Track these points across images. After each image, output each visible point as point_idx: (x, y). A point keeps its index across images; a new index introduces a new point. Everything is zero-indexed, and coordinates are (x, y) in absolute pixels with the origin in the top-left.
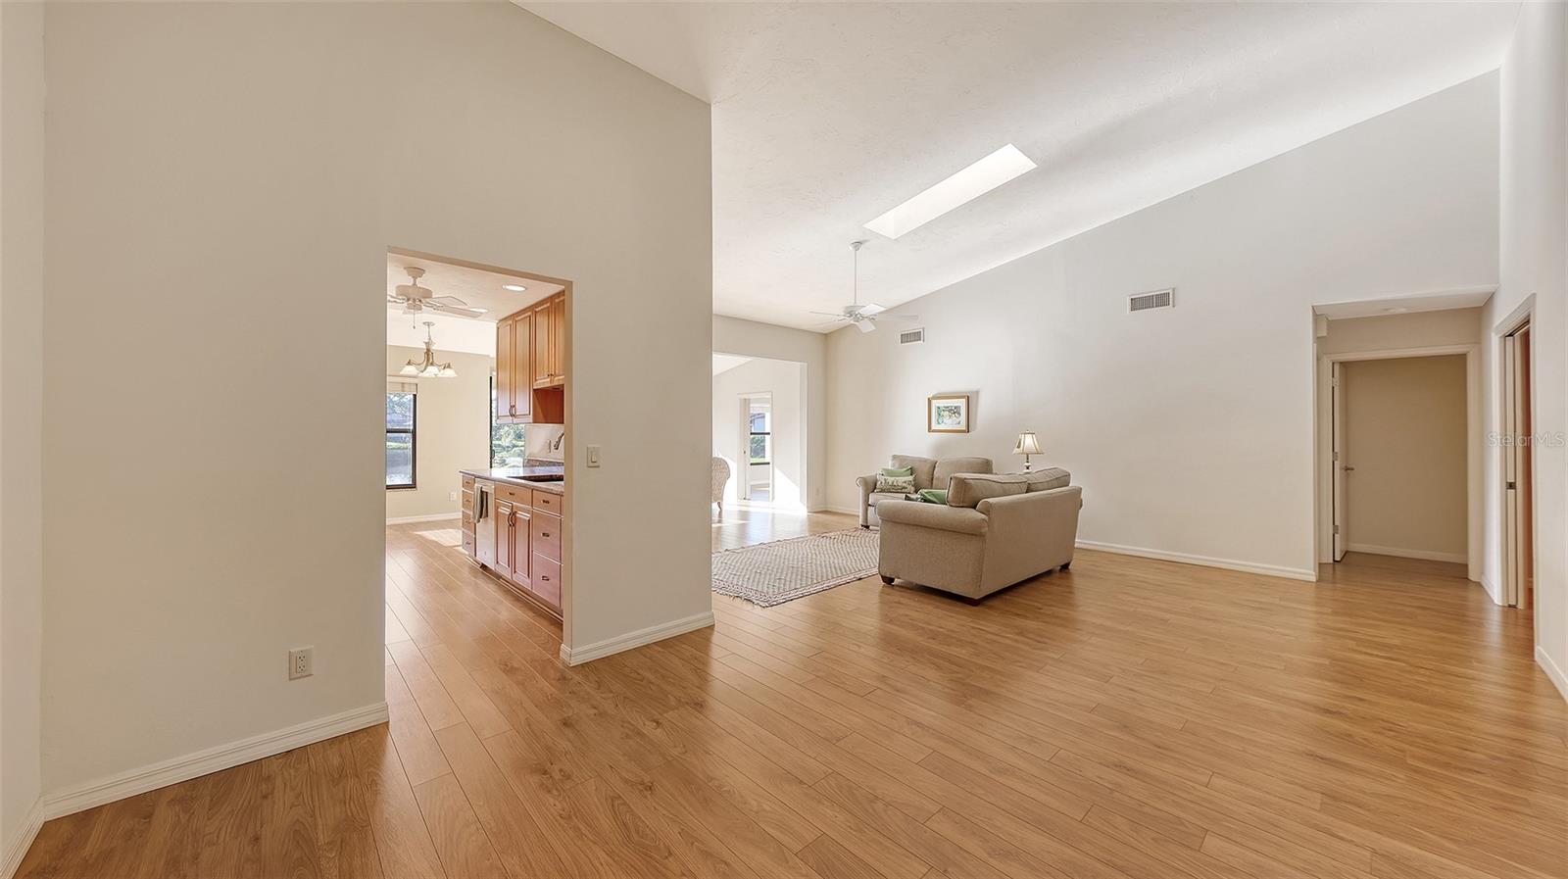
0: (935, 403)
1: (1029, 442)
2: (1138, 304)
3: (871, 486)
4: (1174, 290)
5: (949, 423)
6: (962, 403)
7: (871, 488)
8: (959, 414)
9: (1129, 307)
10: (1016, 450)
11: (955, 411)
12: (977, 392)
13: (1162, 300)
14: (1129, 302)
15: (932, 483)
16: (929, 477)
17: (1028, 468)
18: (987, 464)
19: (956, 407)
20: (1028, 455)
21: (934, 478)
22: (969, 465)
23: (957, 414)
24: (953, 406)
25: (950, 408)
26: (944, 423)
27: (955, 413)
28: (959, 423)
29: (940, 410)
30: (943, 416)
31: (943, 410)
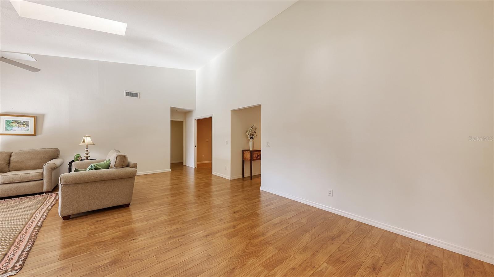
0: (4, 118)
1: (89, 140)
2: (128, 94)
4: (139, 93)
5: (19, 130)
6: (31, 121)
8: (28, 125)
9: (125, 95)
10: (82, 143)
12: (43, 116)
13: (136, 95)
14: (125, 93)
15: (9, 165)
16: (7, 162)
17: (87, 151)
18: (58, 151)
19: (24, 122)
20: (87, 145)
21: (11, 162)
22: (45, 152)
23: (25, 126)
24: (21, 121)
25: (19, 122)
26: (13, 130)
27: (23, 125)
28: (28, 130)
29: (9, 122)
30: (12, 126)
31: (13, 123)
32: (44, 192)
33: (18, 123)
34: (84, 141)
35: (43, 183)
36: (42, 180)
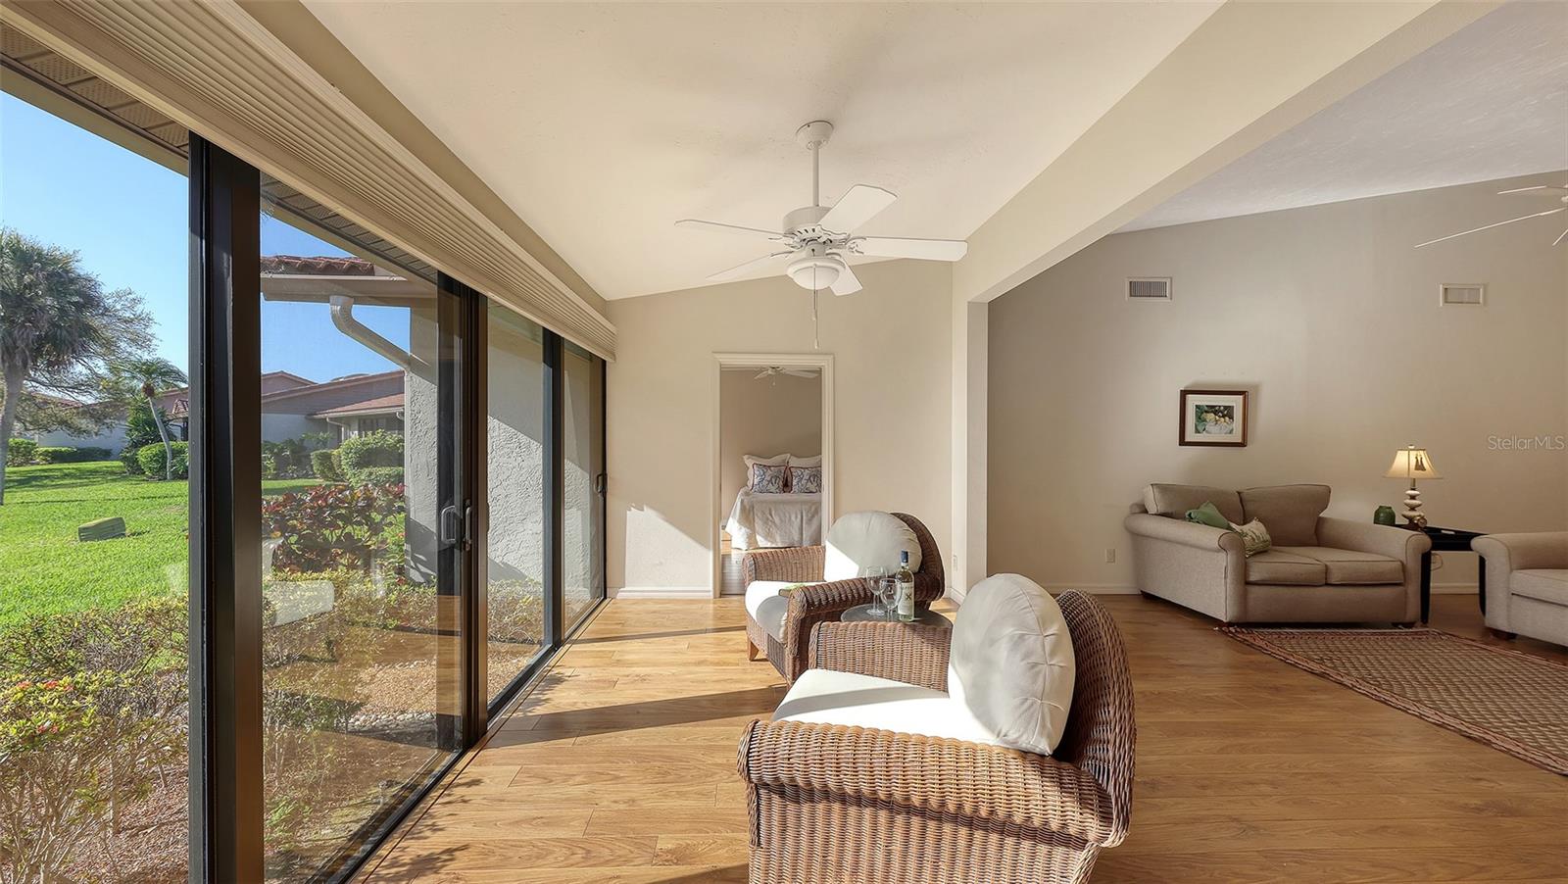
0: (1193, 401)
4: (1484, 287)
5: (1216, 431)
11: (1227, 412)
13: (1473, 296)
17: (1413, 497)
18: (1329, 492)
20: (1414, 480)
23: (1227, 418)
24: (1220, 406)
25: (1217, 408)
26: (1207, 432)
27: (1224, 416)
28: (1231, 432)
29: (1201, 411)
30: (1205, 420)
31: (1206, 412)
35: (1406, 595)
36: (1403, 584)
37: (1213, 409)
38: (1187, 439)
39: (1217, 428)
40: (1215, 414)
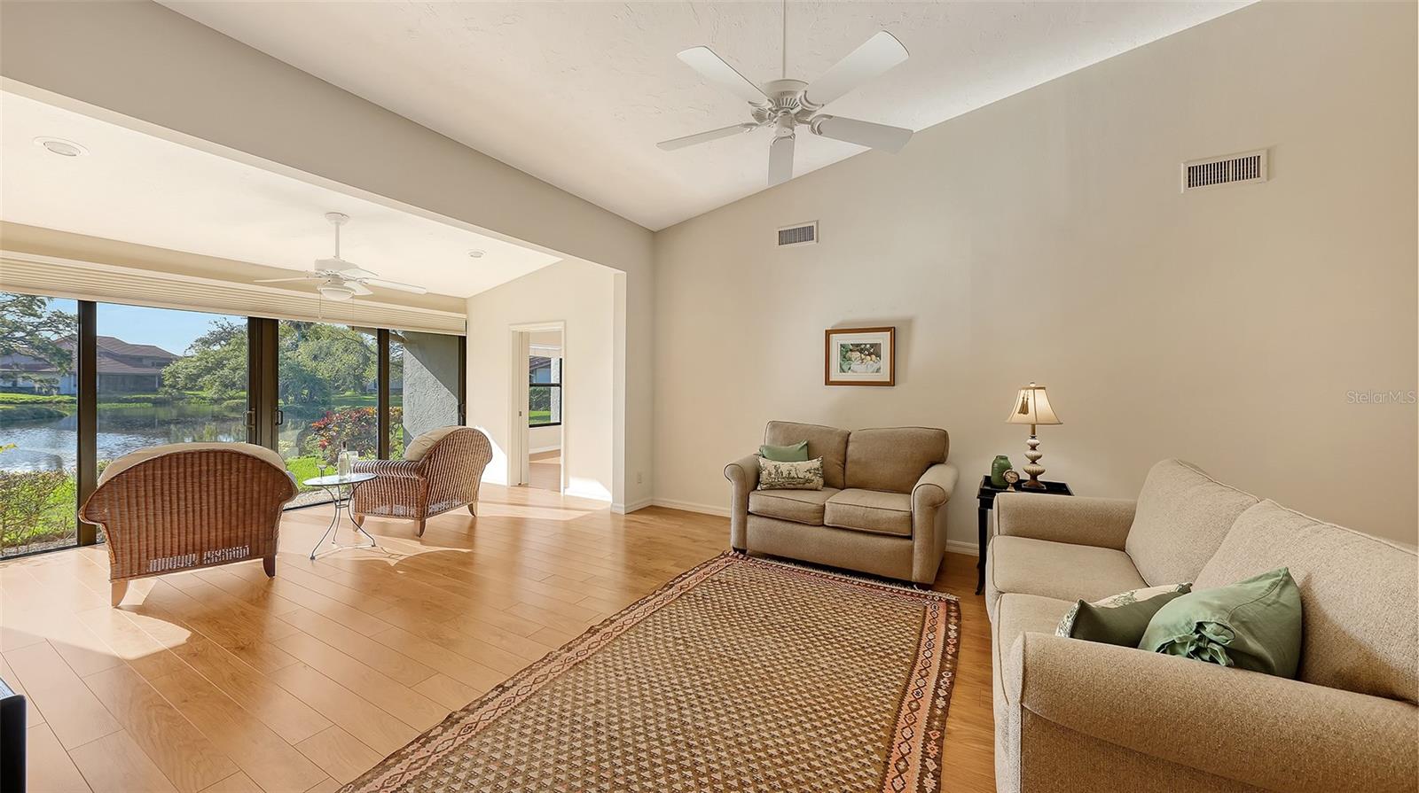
0: (837, 340)
1: (1040, 403)
3: (750, 480)
4: (1269, 152)
5: (862, 369)
6: (883, 339)
7: (751, 480)
8: (878, 356)
9: (1184, 180)
11: (874, 350)
12: (909, 322)
14: (1185, 173)
15: (844, 469)
16: (840, 458)
17: (1033, 448)
18: (944, 437)
19: (872, 346)
20: (1033, 426)
21: (848, 460)
22: (915, 439)
23: (873, 356)
24: (866, 345)
25: (863, 346)
26: (852, 371)
27: (870, 355)
28: (878, 370)
29: (845, 350)
30: (850, 359)
31: (851, 350)
32: (915, 583)
33: (861, 351)
34: (1024, 410)
35: (911, 550)
36: (910, 538)
37: (859, 348)
38: (832, 379)
39: (863, 366)
40: (861, 353)
